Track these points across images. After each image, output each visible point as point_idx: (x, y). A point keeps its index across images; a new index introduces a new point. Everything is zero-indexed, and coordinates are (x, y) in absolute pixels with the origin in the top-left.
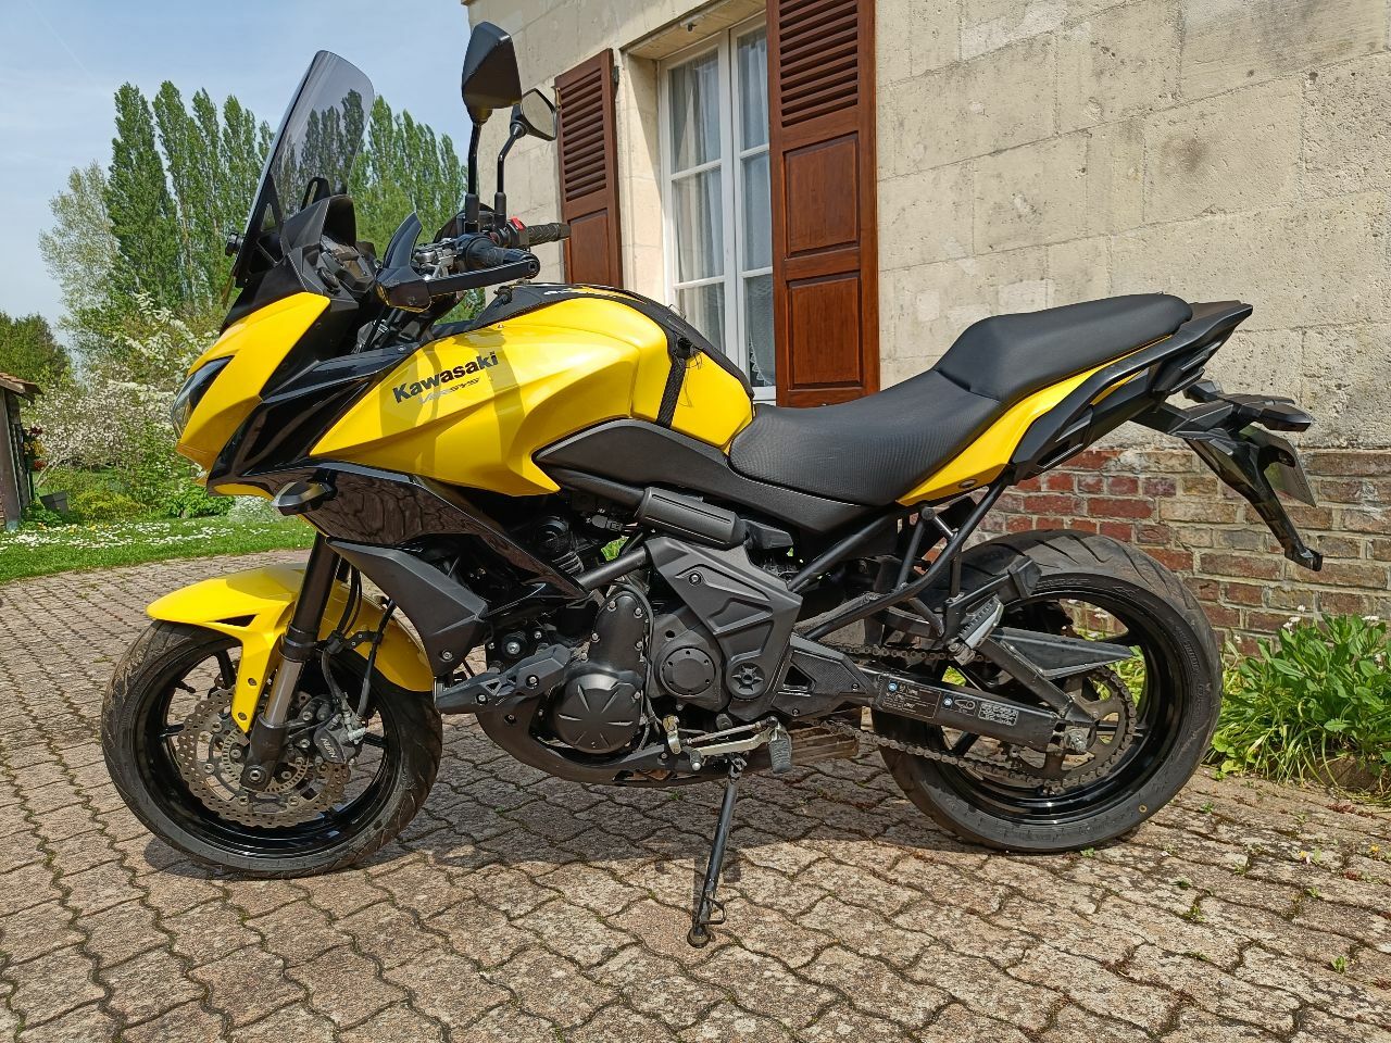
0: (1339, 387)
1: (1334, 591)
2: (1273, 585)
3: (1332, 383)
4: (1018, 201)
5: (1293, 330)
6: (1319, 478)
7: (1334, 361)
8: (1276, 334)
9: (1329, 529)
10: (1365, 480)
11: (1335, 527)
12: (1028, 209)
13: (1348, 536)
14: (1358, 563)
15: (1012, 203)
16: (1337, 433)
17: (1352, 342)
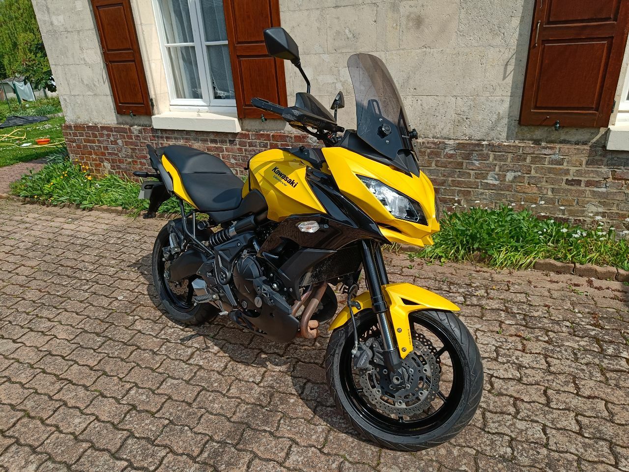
0: (467, 118)
1: (463, 189)
2: (443, 187)
3: (465, 117)
4: (347, 31)
5: (453, 97)
6: (460, 151)
7: (465, 109)
8: (447, 98)
9: (462, 169)
10: (474, 152)
11: (464, 168)
12: (351, 35)
13: (468, 171)
14: (470, 180)
15: (344, 32)
16: (465, 135)
17: (472, 103)
